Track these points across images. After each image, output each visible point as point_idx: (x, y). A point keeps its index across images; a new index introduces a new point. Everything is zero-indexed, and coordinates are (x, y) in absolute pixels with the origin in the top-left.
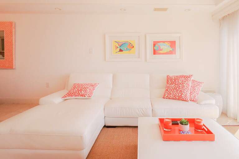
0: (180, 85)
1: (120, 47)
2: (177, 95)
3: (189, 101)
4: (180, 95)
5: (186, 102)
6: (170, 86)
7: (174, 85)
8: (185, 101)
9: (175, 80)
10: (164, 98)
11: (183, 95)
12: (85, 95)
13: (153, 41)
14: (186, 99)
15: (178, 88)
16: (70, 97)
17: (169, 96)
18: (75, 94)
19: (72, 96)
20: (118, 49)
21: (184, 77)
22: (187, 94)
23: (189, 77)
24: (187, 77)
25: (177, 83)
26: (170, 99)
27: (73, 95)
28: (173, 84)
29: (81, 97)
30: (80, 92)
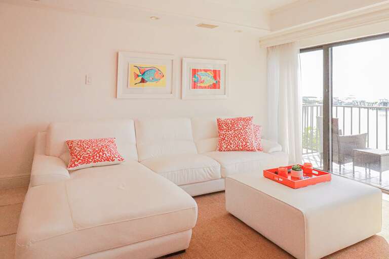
0: (241, 131)
1: (142, 75)
2: (241, 144)
3: (257, 151)
4: (244, 143)
5: (253, 152)
6: (227, 133)
7: (233, 131)
8: (252, 150)
9: (233, 125)
10: (220, 150)
11: (248, 144)
12: (114, 158)
13: (192, 68)
14: (253, 149)
15: (239, 136)
16: (84, 165)
17: (229, 147)
18: (94, 158)
19: (88, 162)
20: (139, 79)
21: (244, 119)
22: (253, 142)
23: (250, 119)
24: (247, 120)
25: (236, 129)
26: (230, 150)
27: (91, 161)
28: (231, 131)
29: (107, 163)
30: (101, 153)
